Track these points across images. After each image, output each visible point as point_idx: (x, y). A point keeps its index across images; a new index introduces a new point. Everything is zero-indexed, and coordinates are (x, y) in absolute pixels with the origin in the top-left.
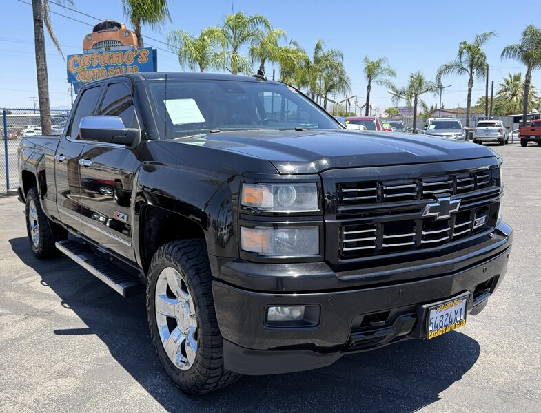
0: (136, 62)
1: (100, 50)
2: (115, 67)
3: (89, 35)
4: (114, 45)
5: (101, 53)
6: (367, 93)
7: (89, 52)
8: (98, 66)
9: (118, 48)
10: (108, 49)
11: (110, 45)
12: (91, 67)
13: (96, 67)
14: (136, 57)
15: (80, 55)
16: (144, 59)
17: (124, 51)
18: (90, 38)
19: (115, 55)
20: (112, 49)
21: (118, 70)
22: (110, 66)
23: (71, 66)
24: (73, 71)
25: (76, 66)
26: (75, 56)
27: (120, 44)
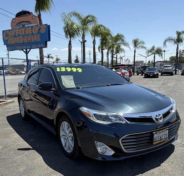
0: (39, 33)
1: (20, 27)
2: (27, 35)
3: (14, 19)
4: (27, 23)
6: (134, 53)
7: (14, 28)
8: (19, 35)
9: (29, 25)
10: (23, 26)
11: (23, 24)
12: (15, 36)
14: (39, 30)
15: (9, 30)
16: (43, 31)
17: (32, 27)
18: (14, 21)
19: (27, 29)
20: (26, 26)
21: (29, 37)
22: (25, 35)
23: (4, 37)
24: (6, 39)
25: (7, 36)
26: (7, 30)
27: (30, 23)
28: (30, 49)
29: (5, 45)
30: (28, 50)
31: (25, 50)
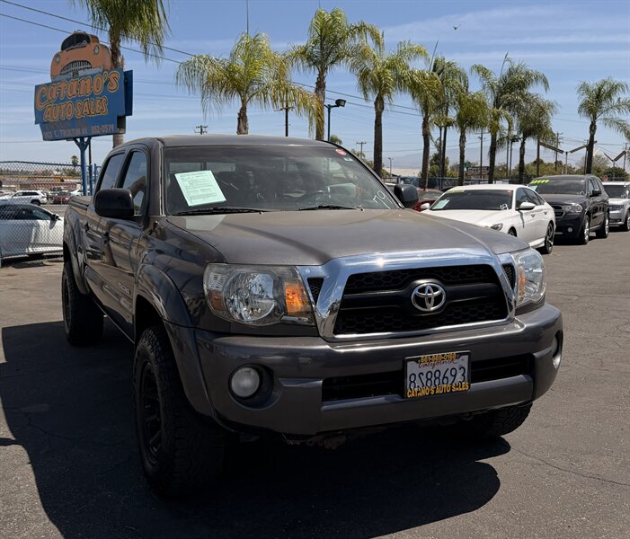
0: (105, 92)
1: (68, 76)
2: (82, 99)
3: (57, 56)
4: (82, 67)
5: (68, 80)
7: (57, 79)
8: (66, 99)
9: (88, 72)
10: (75, 73)
11: (76, 68)
12: (58, 101)
13: (63, 101)
14: (106, 84)
15: (48, 85)
16: (114, 87)
17: (93, 76)
18: (58, 59)
19: (83, 83)
20: (81, 73)
21: (86, 104)
22: (77, 98)
23: (38, 102)
24: (40, 108)
25: (43, 100)
26: (43, 85)
27: (89, 66)
28: (90, 138)
29: (38, 125)
30: (86, 139)
31: (79, 140)
